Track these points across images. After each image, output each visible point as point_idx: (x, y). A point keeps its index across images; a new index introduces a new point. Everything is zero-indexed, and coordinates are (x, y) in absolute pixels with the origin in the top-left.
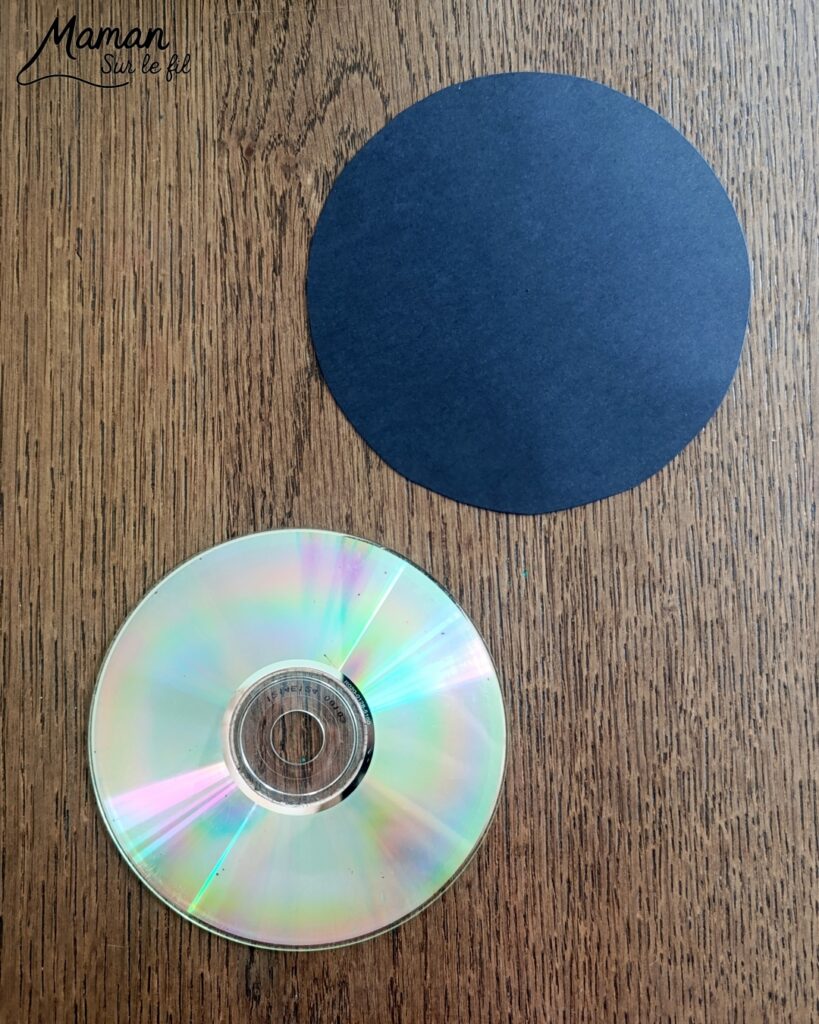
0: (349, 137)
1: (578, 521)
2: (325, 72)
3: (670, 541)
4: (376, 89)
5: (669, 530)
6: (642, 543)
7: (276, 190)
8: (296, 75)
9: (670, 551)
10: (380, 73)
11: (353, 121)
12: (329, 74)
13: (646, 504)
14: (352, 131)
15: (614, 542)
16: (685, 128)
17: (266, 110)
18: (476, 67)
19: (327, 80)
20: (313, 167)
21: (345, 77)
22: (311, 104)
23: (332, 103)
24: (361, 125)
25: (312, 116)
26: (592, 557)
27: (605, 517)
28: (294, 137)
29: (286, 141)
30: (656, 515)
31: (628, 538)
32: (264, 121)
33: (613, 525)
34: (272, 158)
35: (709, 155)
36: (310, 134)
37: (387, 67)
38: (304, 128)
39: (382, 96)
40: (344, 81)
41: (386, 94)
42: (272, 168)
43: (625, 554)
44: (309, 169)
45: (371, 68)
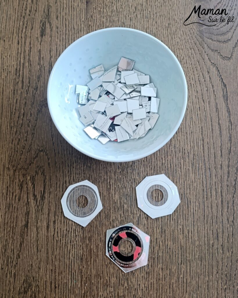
0: (39, 168)
1: (89, 268)
3: (112, 274)
5: (112, 270)
6: (105, 274)
7: (21, 180)
8: (28, 152)
9: (112, 276)
12: (36, 152)
13: (106, 263)
14: (40, 166)
15: (98, 273)
16: (119, 167)
17: (20, 160)
18: (70, 151)
19: (35, 154)
20: (30, 175)
21: (39, 153)
22: (31, 159)
23: (36, 159)
24: (42, 165)
25: (31, 162)
26: (92, 277)
27: (96, 266)
28: (26, 167)
29: (24, 168)
30: (109, 266)
31: (102, 272)
32: (19, 163)
33: (98, 269)
34: (20, 172)
35: (125, 174)
36: (30, 167)
38: (29, 165)
39: (48, 158)
41: (49, 157)
42: (20, 175)
43: (101, 277)
44: (29, 175)
45: (45, 151)
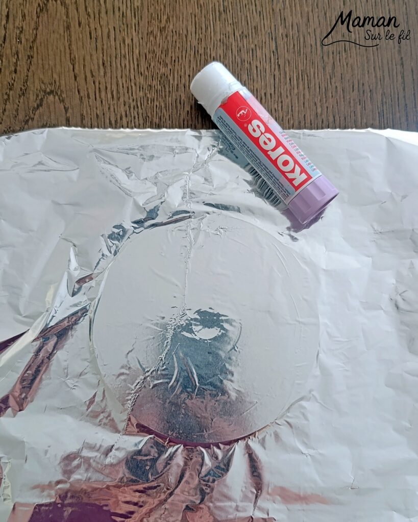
2: (35, 95)
4: (62, 104)
10: (64, 96)
11: (49, 120)
37: (68, 93)
40: (45, 100)
